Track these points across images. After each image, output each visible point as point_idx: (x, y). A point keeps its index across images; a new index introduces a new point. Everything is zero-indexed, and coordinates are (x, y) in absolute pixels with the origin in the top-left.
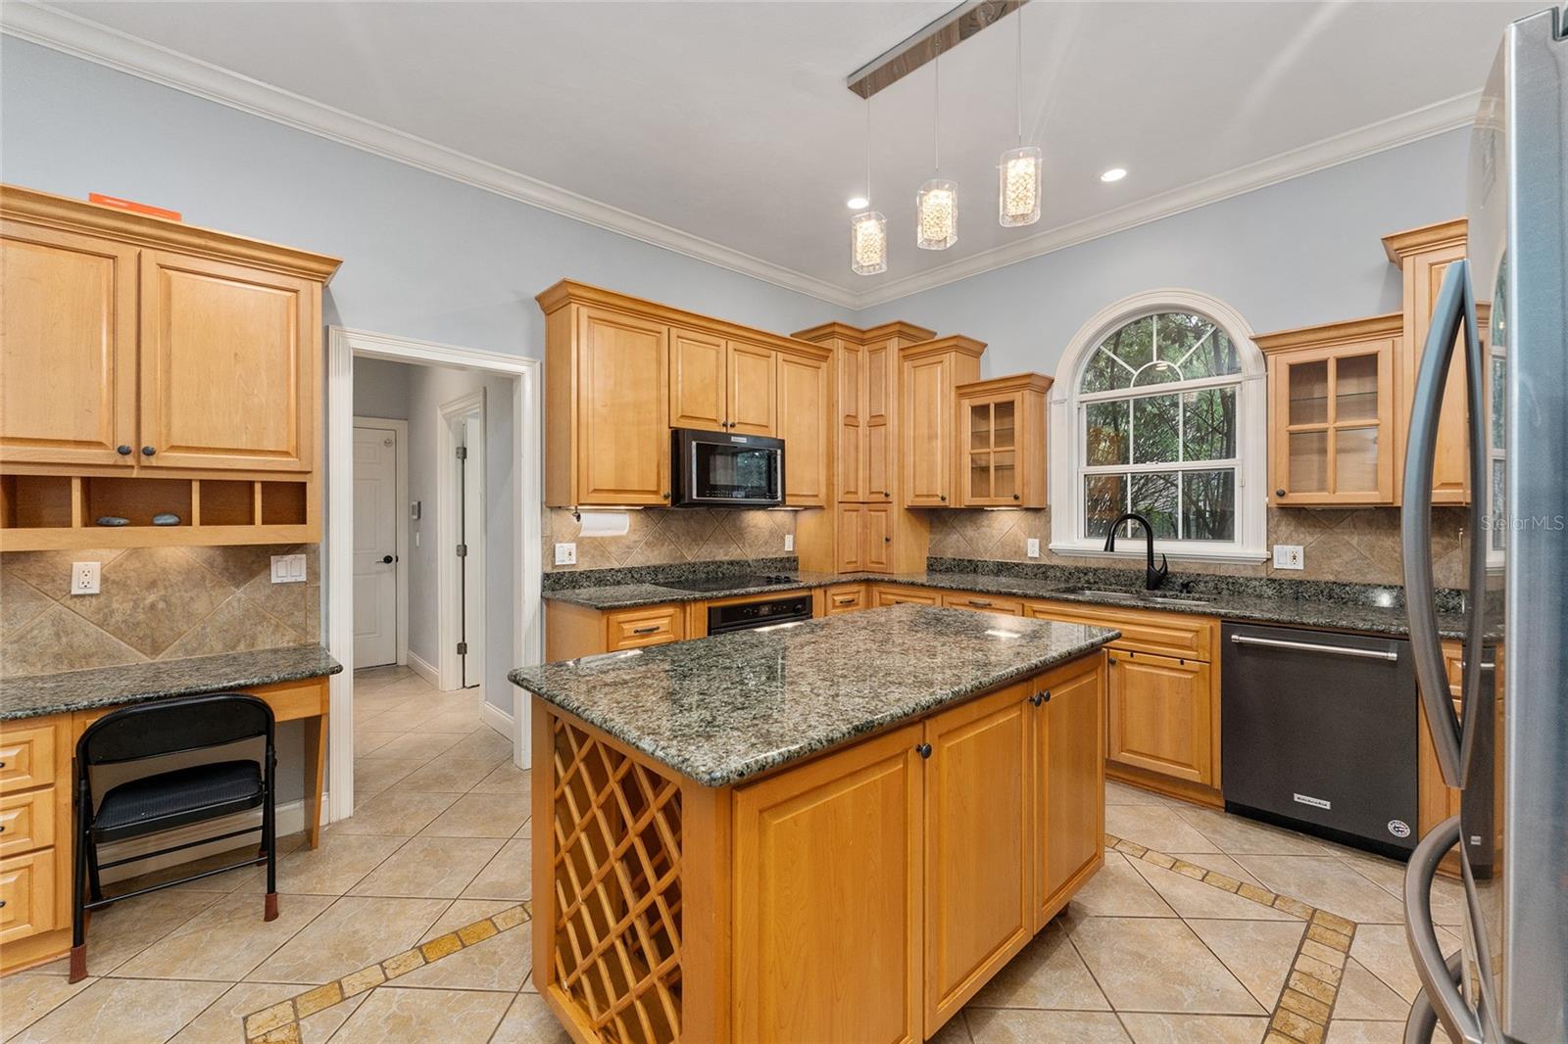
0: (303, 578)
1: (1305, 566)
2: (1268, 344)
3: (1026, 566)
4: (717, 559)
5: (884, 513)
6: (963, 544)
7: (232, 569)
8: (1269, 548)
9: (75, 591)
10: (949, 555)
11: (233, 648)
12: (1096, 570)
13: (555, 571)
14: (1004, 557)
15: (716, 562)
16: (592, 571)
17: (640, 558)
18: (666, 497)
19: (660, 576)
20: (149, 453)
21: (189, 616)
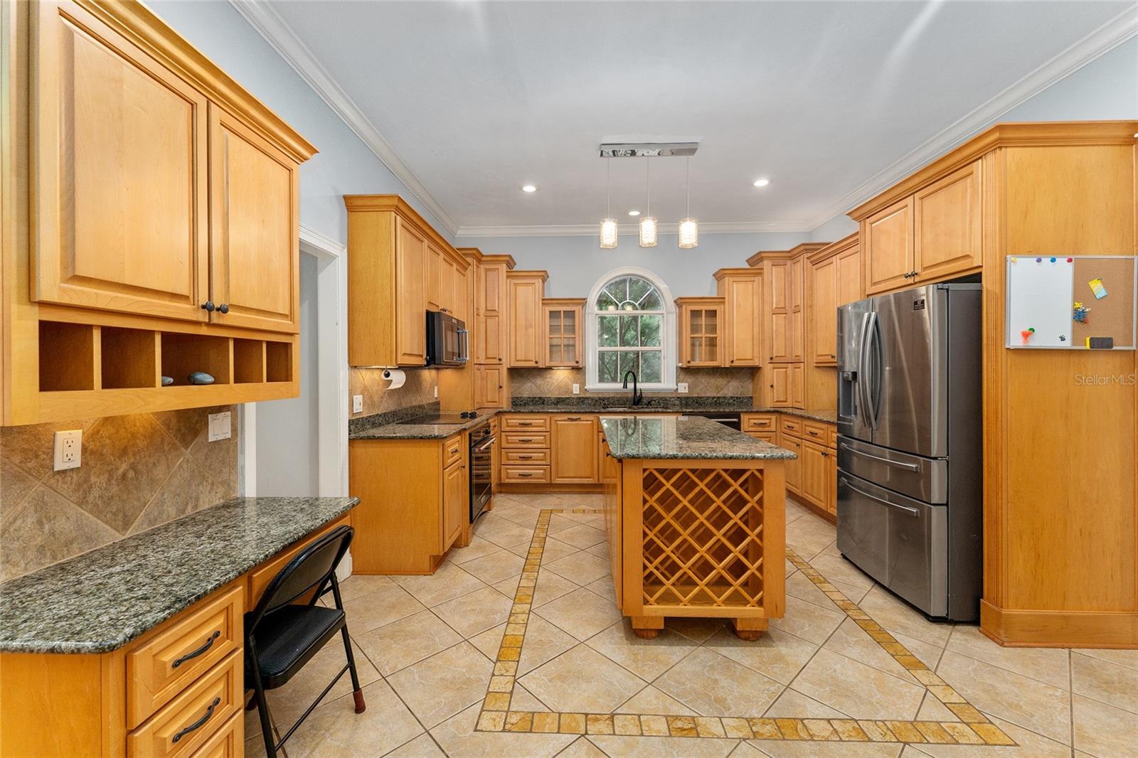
0: (228, 435)
1: (689, 391)
2: (680, 302)
3: (573, 398)
5: (497, 371)
6: (534, 388)
7: (183, 430)
8: (677, 385)
9: (59, 466)
10: (525, 395)
12: (608, 398)
13: (354, 418)
14: (559, 394)
16: (370, 416)
18: (425, 360)
19: (395, 418)
20: (225, 310)
21: (153, 481)
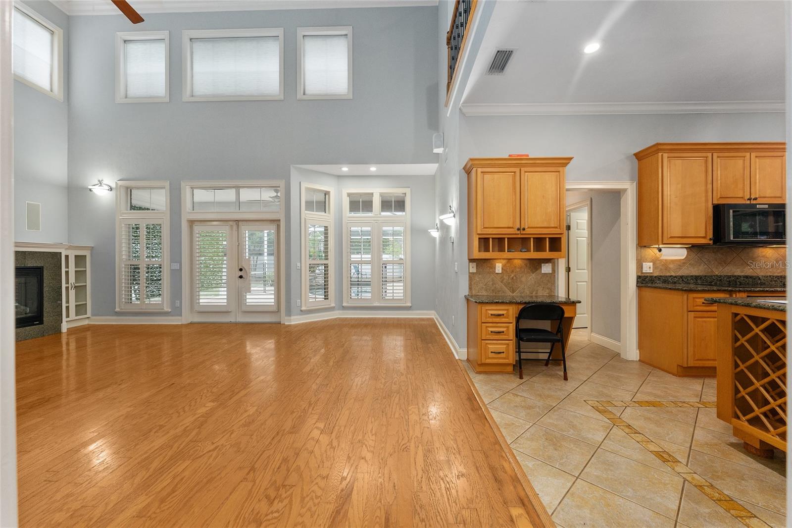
0: (551, 272)
4: (735, 274)
7: (532, 268)
9: (497, 272)
11: (532, 294)
13: (643, 275)
15: (735, 276)
16: (661, 276)
17: (685, 271)
18: (710, 239)
19: (699, 281)
20: (524, 229)
21: (521, 281)
